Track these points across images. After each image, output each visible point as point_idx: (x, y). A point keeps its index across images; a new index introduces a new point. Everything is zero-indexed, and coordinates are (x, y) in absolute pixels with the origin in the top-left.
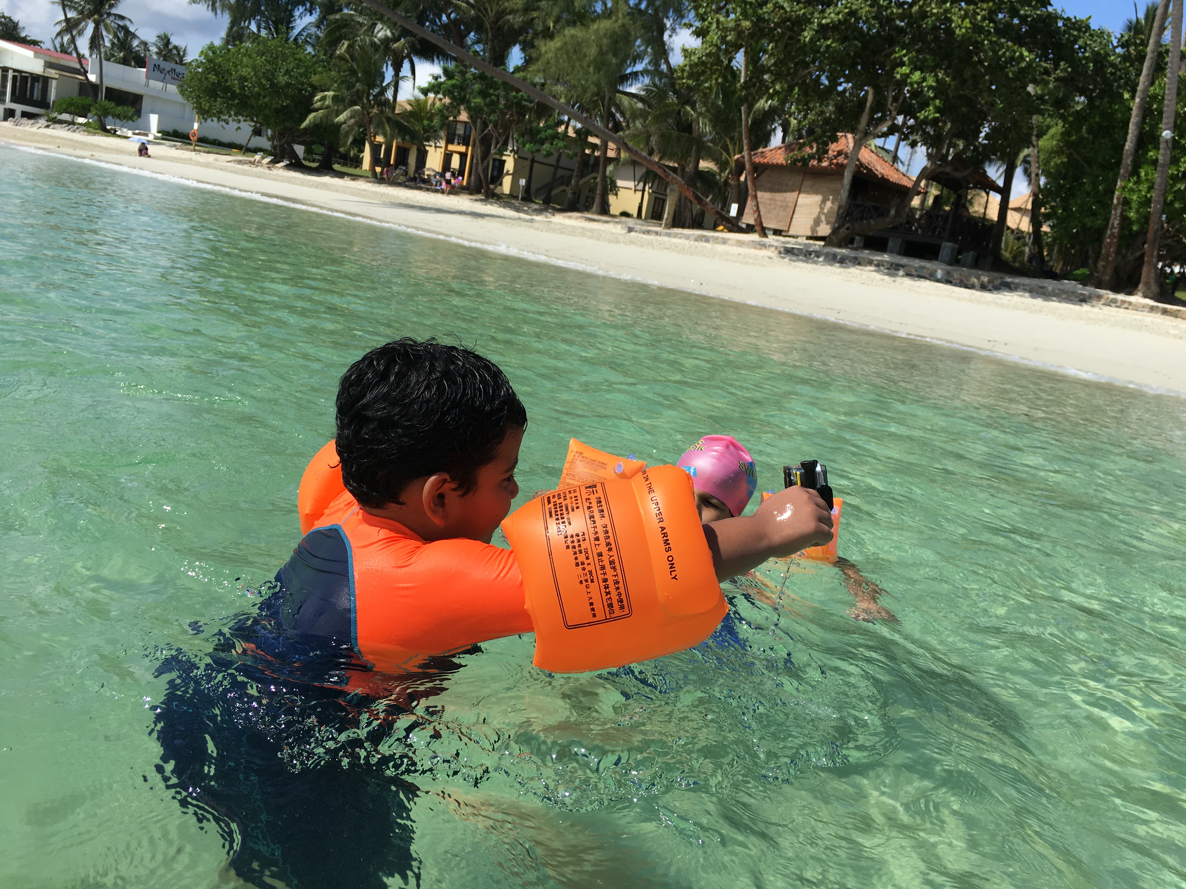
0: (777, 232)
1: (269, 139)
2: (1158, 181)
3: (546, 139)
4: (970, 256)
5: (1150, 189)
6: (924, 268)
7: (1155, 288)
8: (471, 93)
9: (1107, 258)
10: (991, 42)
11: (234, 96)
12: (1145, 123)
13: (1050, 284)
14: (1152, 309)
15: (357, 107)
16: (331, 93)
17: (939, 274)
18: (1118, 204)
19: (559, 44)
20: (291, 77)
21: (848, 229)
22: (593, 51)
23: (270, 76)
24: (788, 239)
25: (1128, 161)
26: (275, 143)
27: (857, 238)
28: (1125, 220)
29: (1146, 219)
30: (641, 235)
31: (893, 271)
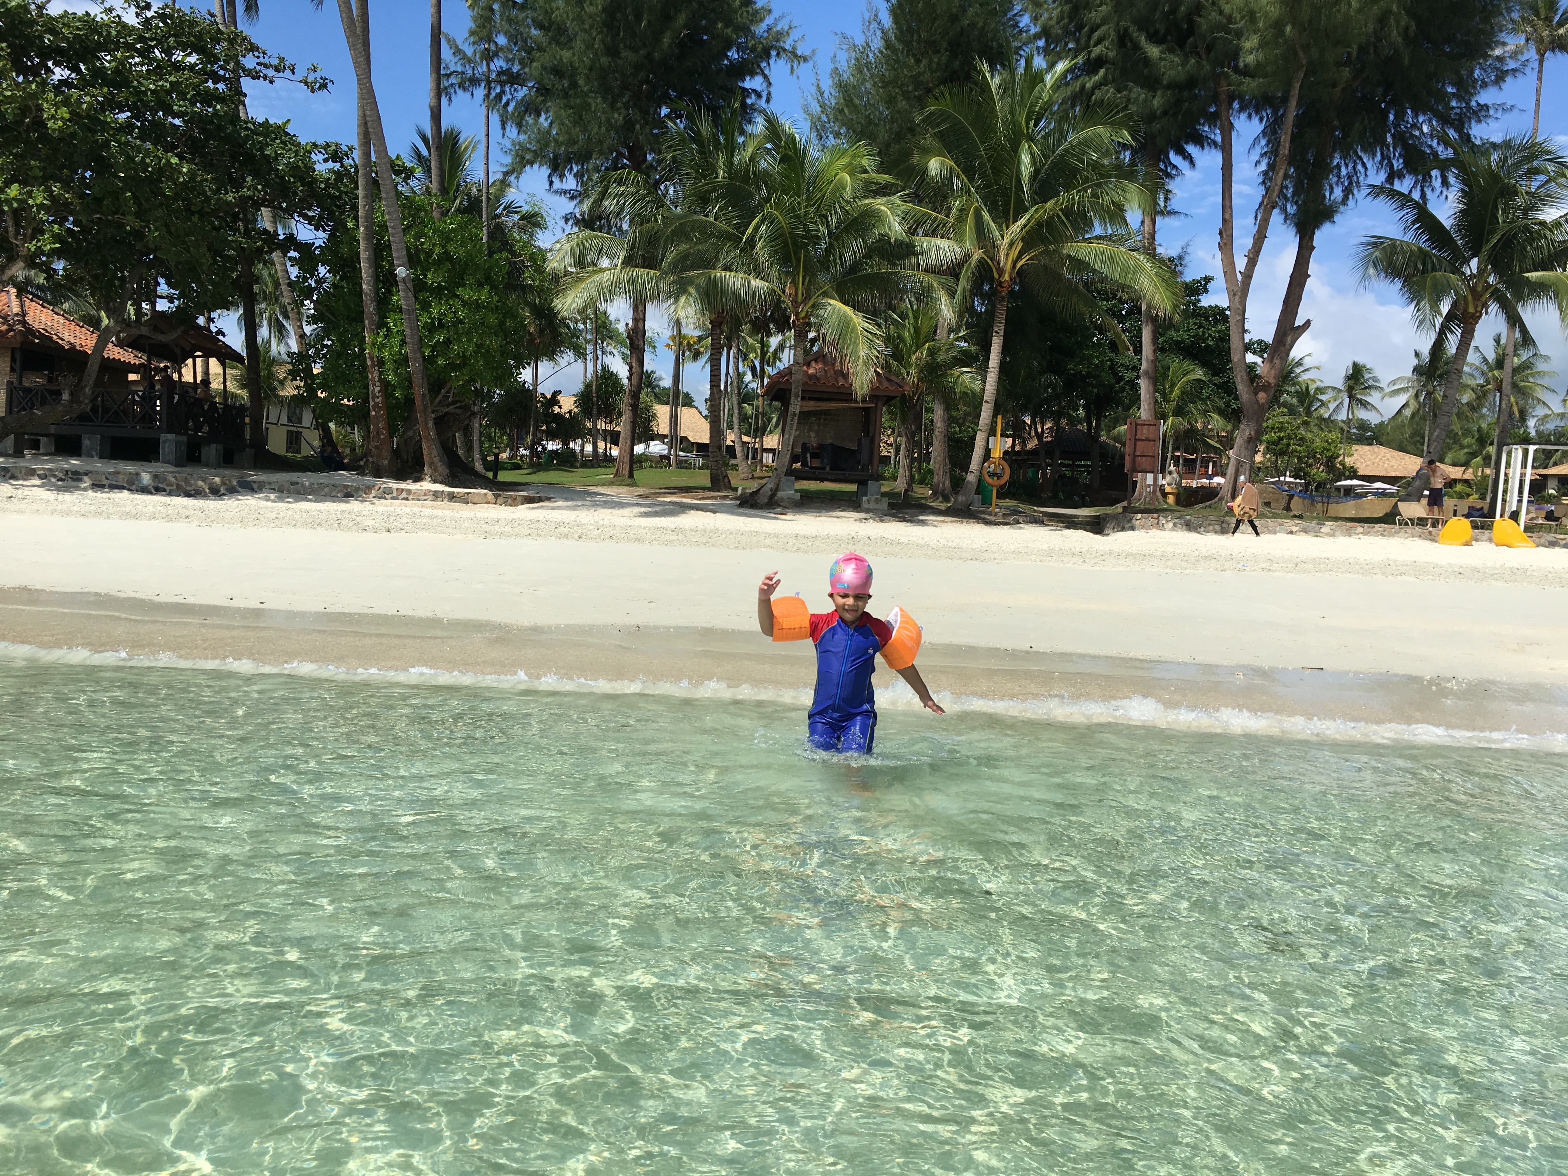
2: (408, 332)
6: (118, 473)
7: (443, 469)
9: (378, 433)
13: (306, 479)
14: (436, 495)
17: (145, 479)
18: (373, 366)
28: (386, 385)
31: (69, 483)
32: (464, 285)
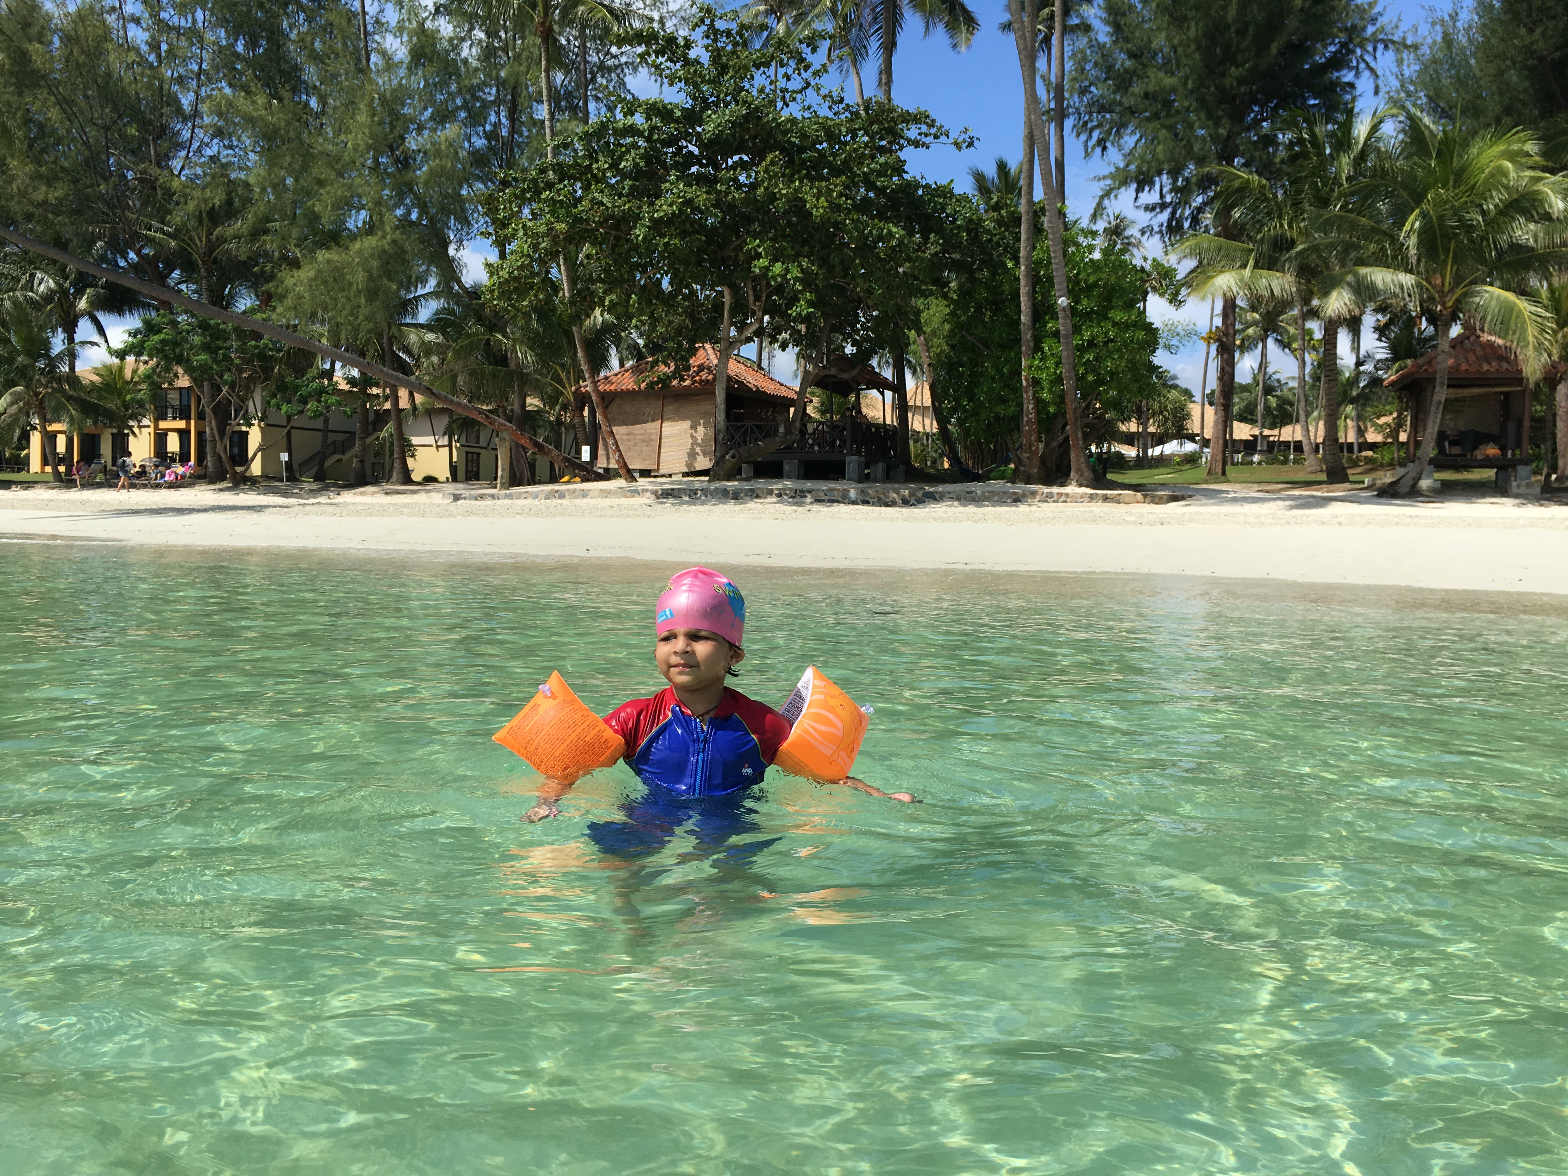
0: (645, 473)
2: (1065, 354)
3: (310, 395)
4: (878, 468)
5: (1058, 364)
6: (832, 490)
7: (1088, 474)
8: (191, 348)
9: (1030, 446)
10: (852, 220)
14: (1092, 497)
15: (19, 388)
17: (853, 494)
18: (1028, 386)
19: (312, 274)
21: (733, 457)
22: (360, 277)
24: (659, 480)
25: (1027, 336)
27: (744, 466)
28: (1039, 403)
29: (1061, 398)
30: (473, 502)
31: (798, 499)
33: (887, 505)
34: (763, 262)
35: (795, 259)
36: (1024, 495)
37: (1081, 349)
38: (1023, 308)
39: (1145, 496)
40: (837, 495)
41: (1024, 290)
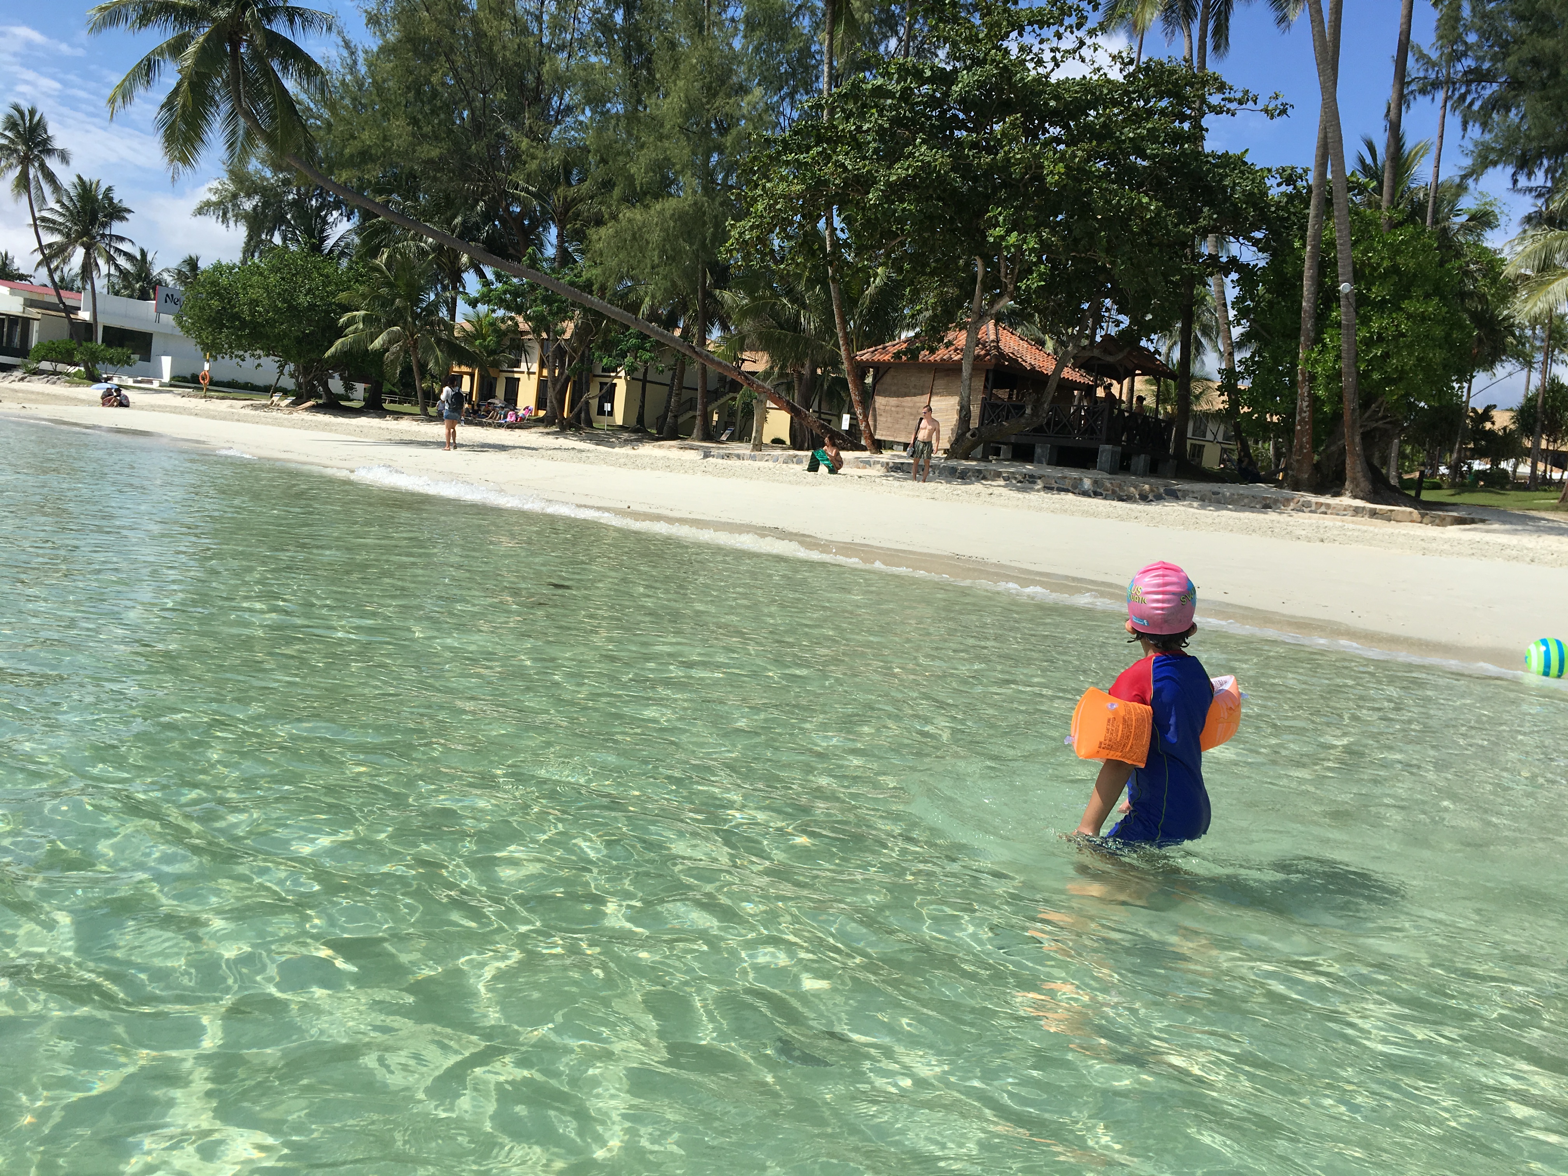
1: (292, 376)
2: (1344, 346)
4: (1140, 461)
5: (1338, 357)
6: (1067, 477)
7: (1365, 485)
9: (1301, 448)
11: (244, 324)
12: (1325, 276)
13: (1227, 489)
14: (1357, 511)
15: (395, 328)
16: (362, 313)
17: (1087, 485)
18: (1304, 380)
19: (611, 232)
20: (315, 297)
21: (973, 435)
23: (288, 297)
25: (1307, 324)
26: (301, 380)
28: (1314, 401)
29: (1338, 397)
30: (720, 461)
31: (1027, 485)
32: (1410, 298)
33: (1121, 499)
34: (999, 231)
35: (1036, 228)
36: (1276, 501)
37: (1369, 343)
38: (1305, 293)
39: (1423, 516)
40: (1068, 484)
41: (1307, 273)
